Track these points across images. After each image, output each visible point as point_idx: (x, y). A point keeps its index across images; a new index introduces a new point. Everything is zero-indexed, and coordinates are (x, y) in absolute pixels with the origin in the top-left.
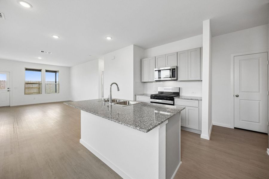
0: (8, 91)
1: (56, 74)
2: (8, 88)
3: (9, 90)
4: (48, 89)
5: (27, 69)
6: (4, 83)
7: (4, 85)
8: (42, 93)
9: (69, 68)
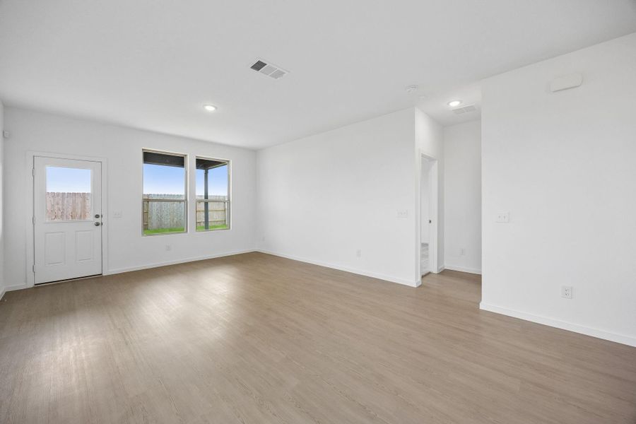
0: (97, 224)
1: (206, 174)
2: (97, 216)
3: (98, 220)
4: (167, 215)
5: (149, 157)
6: (63, 201)
7: (63, 205)
8: (187, 231)
9: (254, 153)
